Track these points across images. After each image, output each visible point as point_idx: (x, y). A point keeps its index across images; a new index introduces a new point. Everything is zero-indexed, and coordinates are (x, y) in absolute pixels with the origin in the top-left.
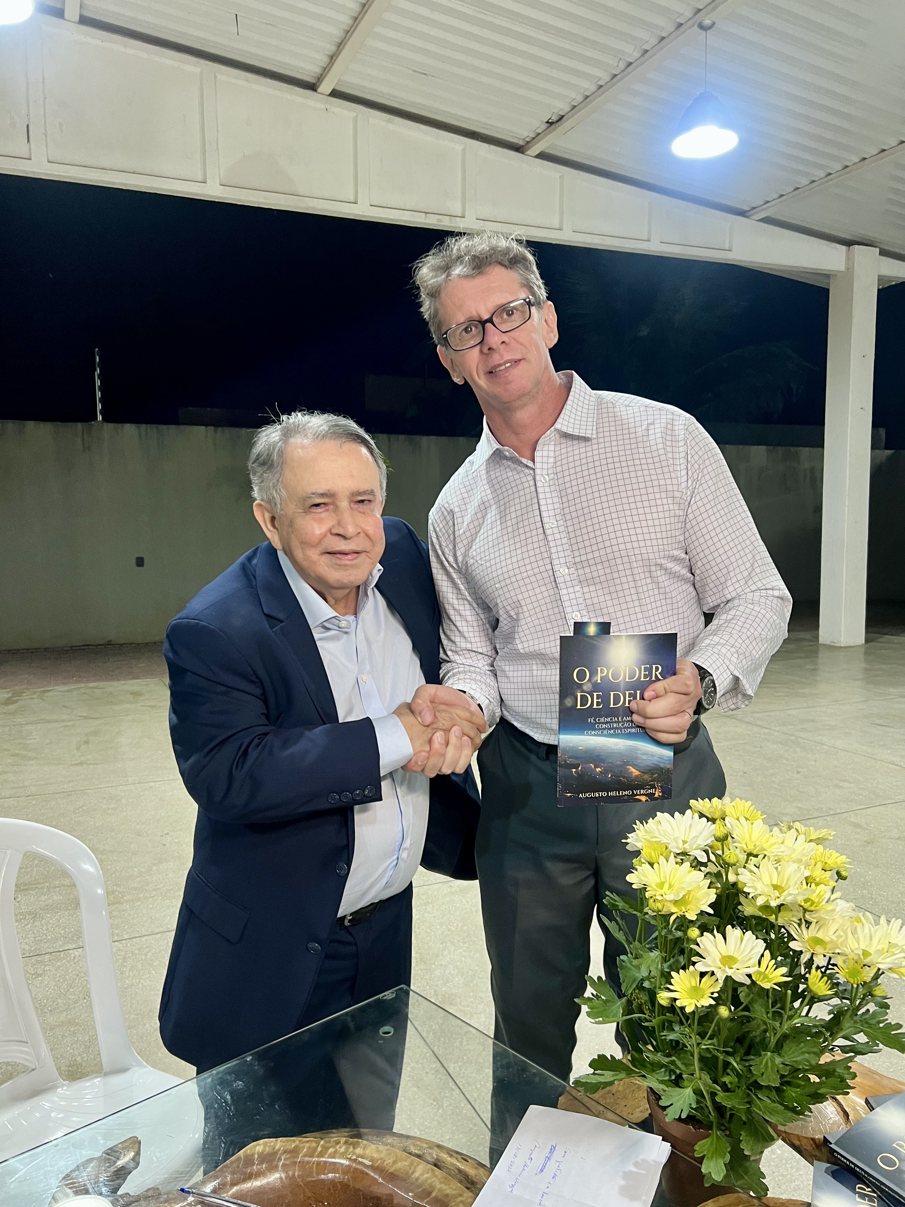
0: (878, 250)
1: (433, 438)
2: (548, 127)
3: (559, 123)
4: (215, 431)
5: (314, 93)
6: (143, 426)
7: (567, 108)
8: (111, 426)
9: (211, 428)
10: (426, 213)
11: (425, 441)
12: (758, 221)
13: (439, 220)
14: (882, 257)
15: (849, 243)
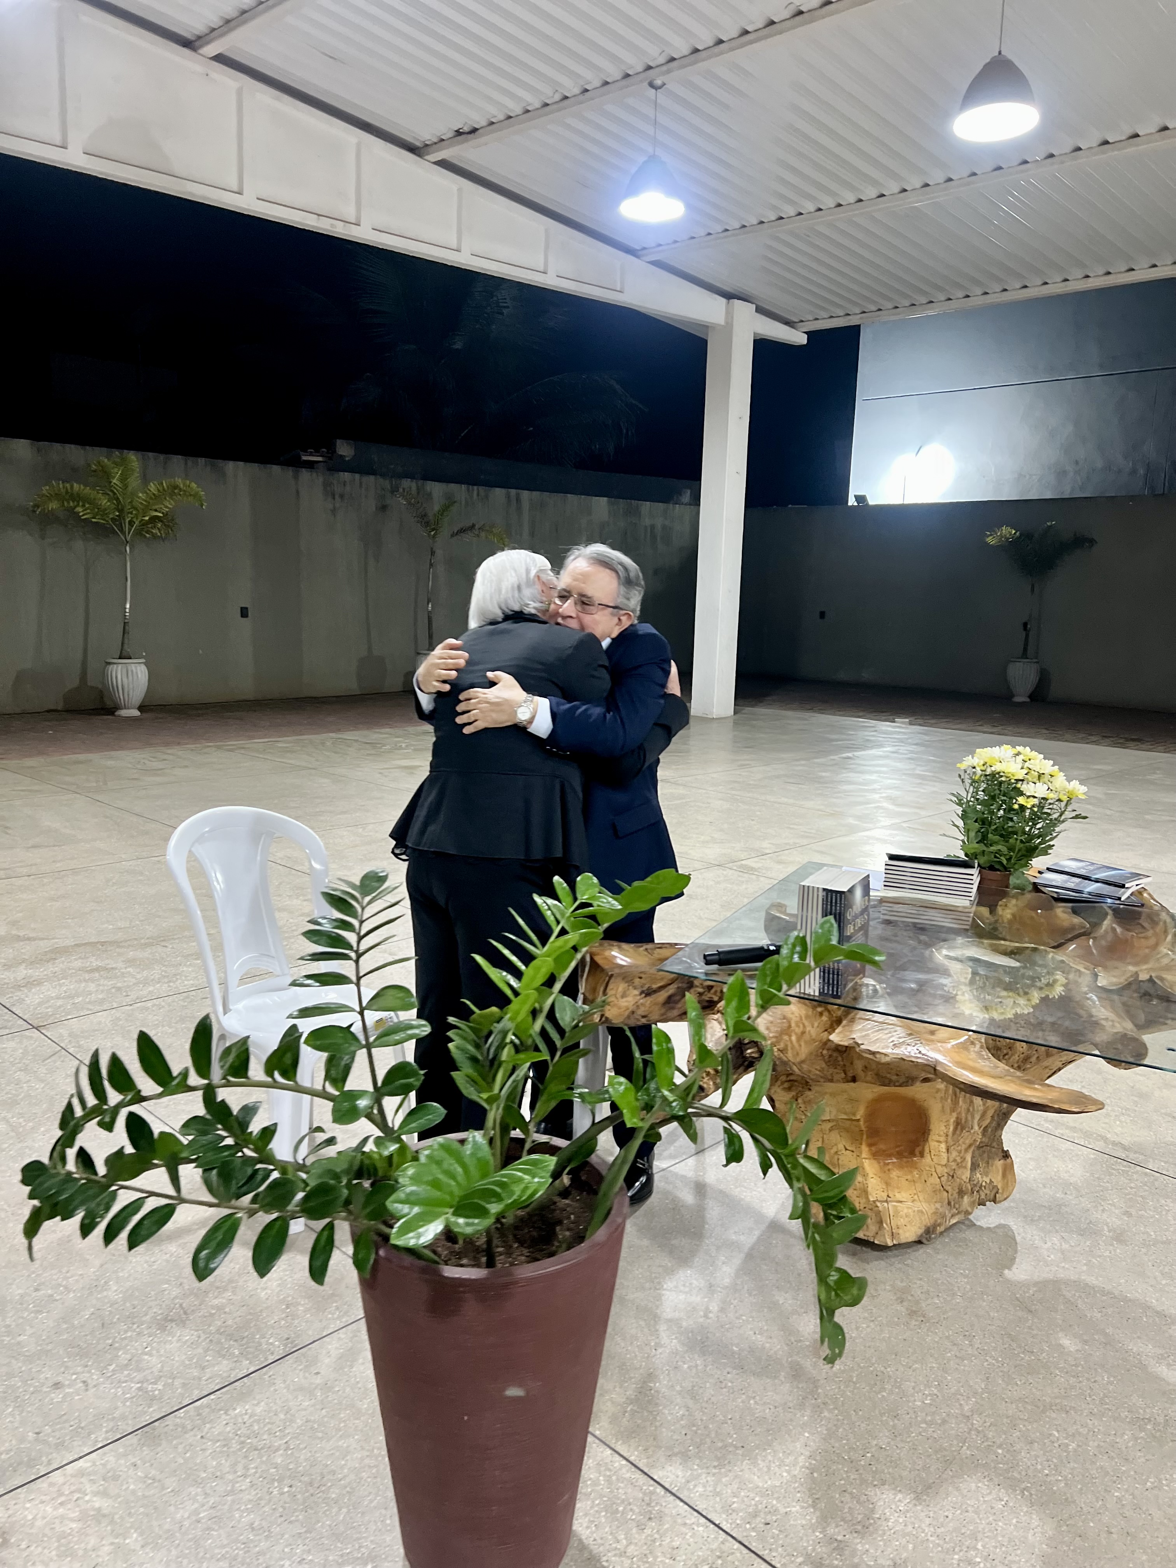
0: (754, 306)
2: (455, 136)
3: (472, 135)
5: (193, 53)
7: (484, 123)
10: (319, 215)
11: (230, 466)
12: (649, 262)
13: (332, 225)
14: (758, 315)
15: (729, 296)
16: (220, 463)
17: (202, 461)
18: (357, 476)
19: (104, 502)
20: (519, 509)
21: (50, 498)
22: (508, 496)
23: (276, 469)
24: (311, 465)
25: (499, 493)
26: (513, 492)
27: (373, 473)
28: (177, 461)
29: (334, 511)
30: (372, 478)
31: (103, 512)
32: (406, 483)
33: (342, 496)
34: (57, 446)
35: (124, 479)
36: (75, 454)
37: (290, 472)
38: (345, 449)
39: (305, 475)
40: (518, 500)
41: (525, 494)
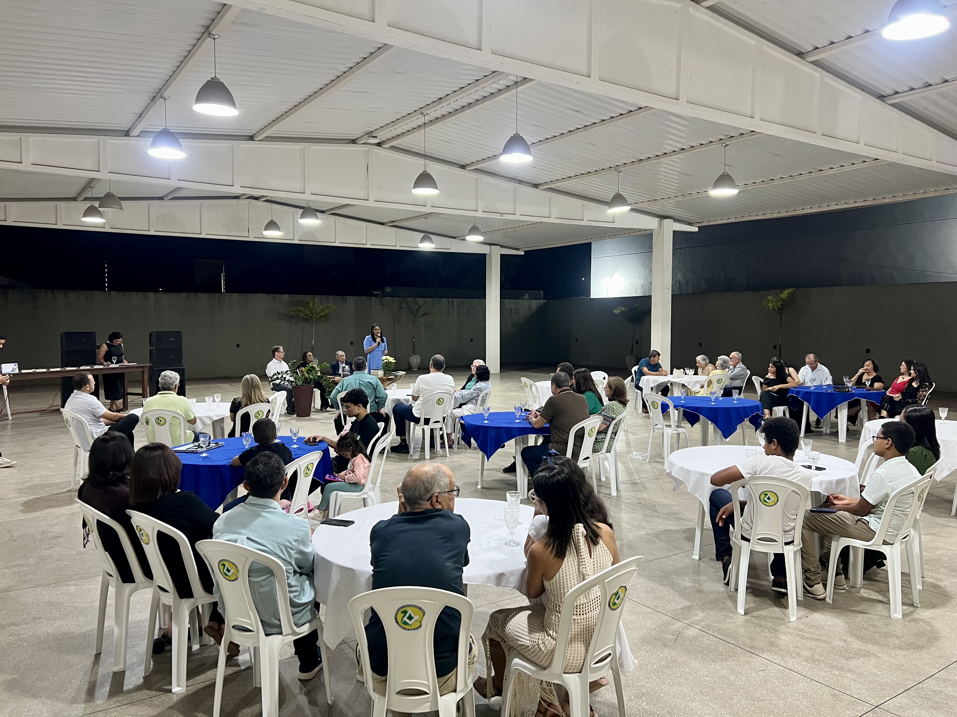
1: (352, 297)
4: (267, 296)
5: (324, 214)
6: (240, 294)
8: (228, 294)
9: (266, 294)
10: (356, 244)
11: (348, 298)
12: (460, 240)
14: (501, 248)
16: (345, 297)
17: (339, 297)
18: (391, 298)
19: (308, 312)
20: (453, 305)
21: (292, 311)
22: (448, 301)
23: (364, 298)
24: (376, 296)
25: (445, 300)
26: (450, 299)
27: (398, 297)
28: (331, 297)
29: (383, 310)
30: (397, 298)
31: (306, 315)
32: (409, 299)
33: (386, 305)
34: (296, 296)
35: (313, 305)
36: (300, 297)
37: (368, 298)
38: (388, 289)
39: (373, 298)
40: (452, 302)
41: (455, 300)
